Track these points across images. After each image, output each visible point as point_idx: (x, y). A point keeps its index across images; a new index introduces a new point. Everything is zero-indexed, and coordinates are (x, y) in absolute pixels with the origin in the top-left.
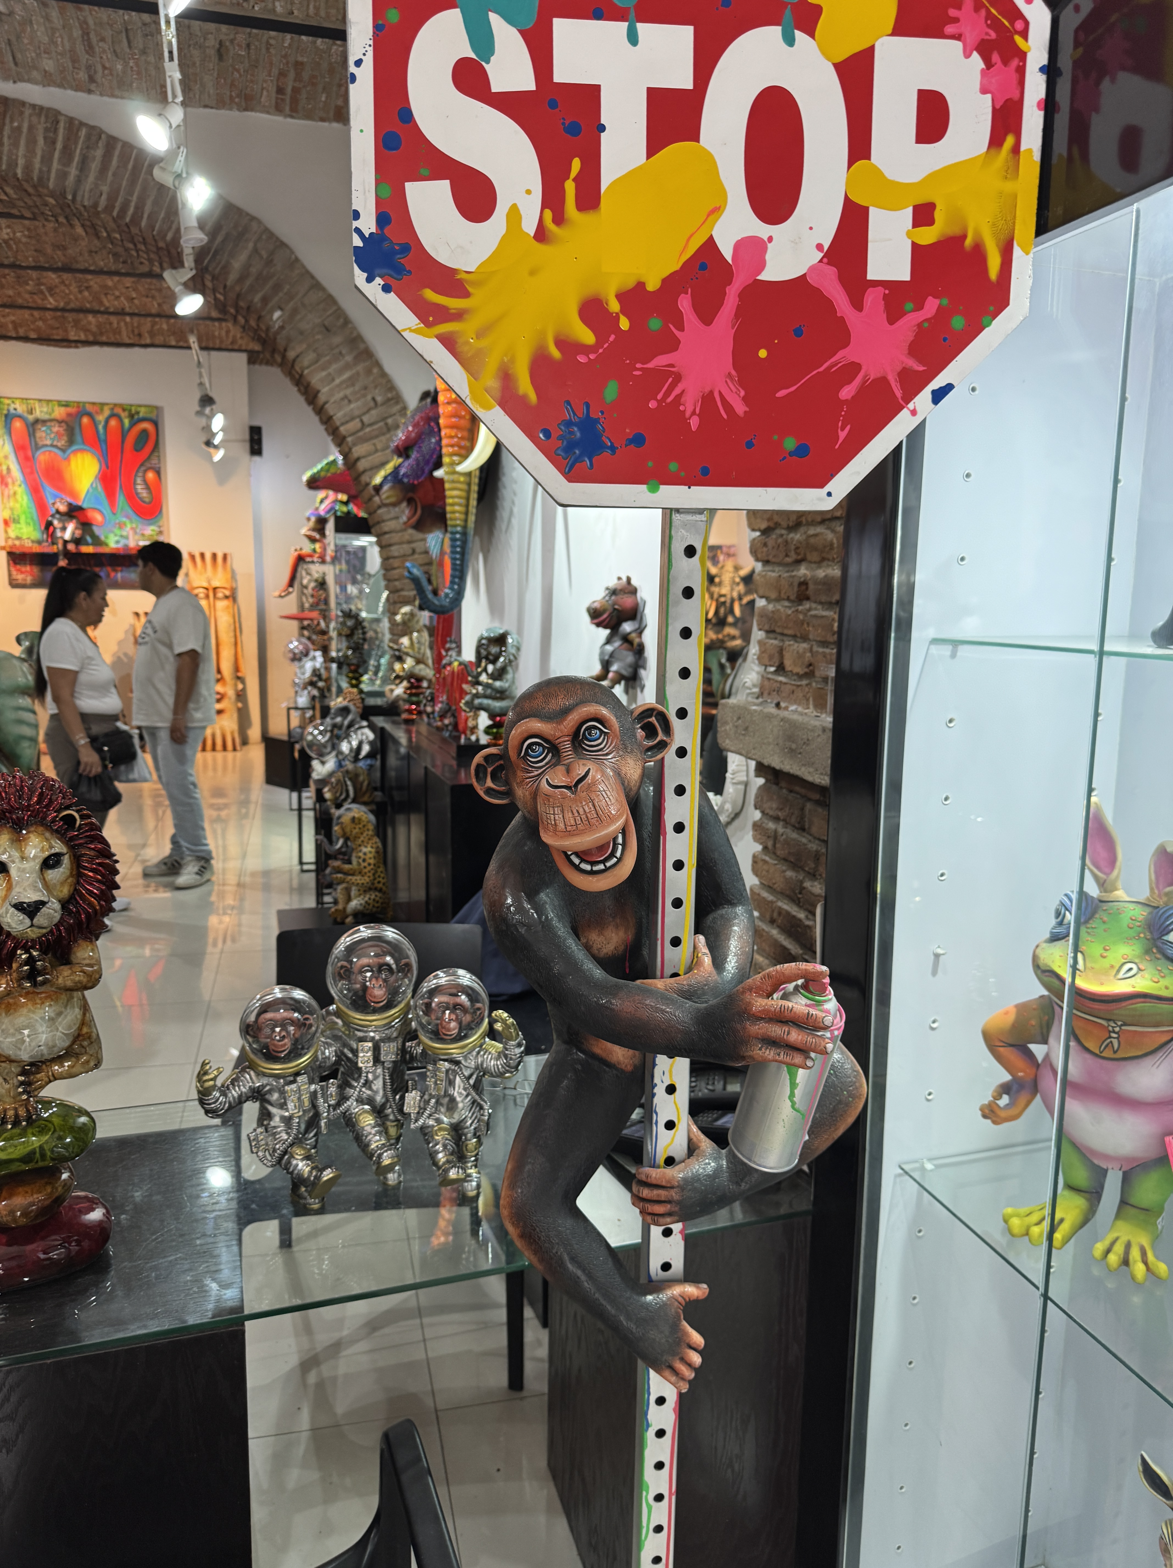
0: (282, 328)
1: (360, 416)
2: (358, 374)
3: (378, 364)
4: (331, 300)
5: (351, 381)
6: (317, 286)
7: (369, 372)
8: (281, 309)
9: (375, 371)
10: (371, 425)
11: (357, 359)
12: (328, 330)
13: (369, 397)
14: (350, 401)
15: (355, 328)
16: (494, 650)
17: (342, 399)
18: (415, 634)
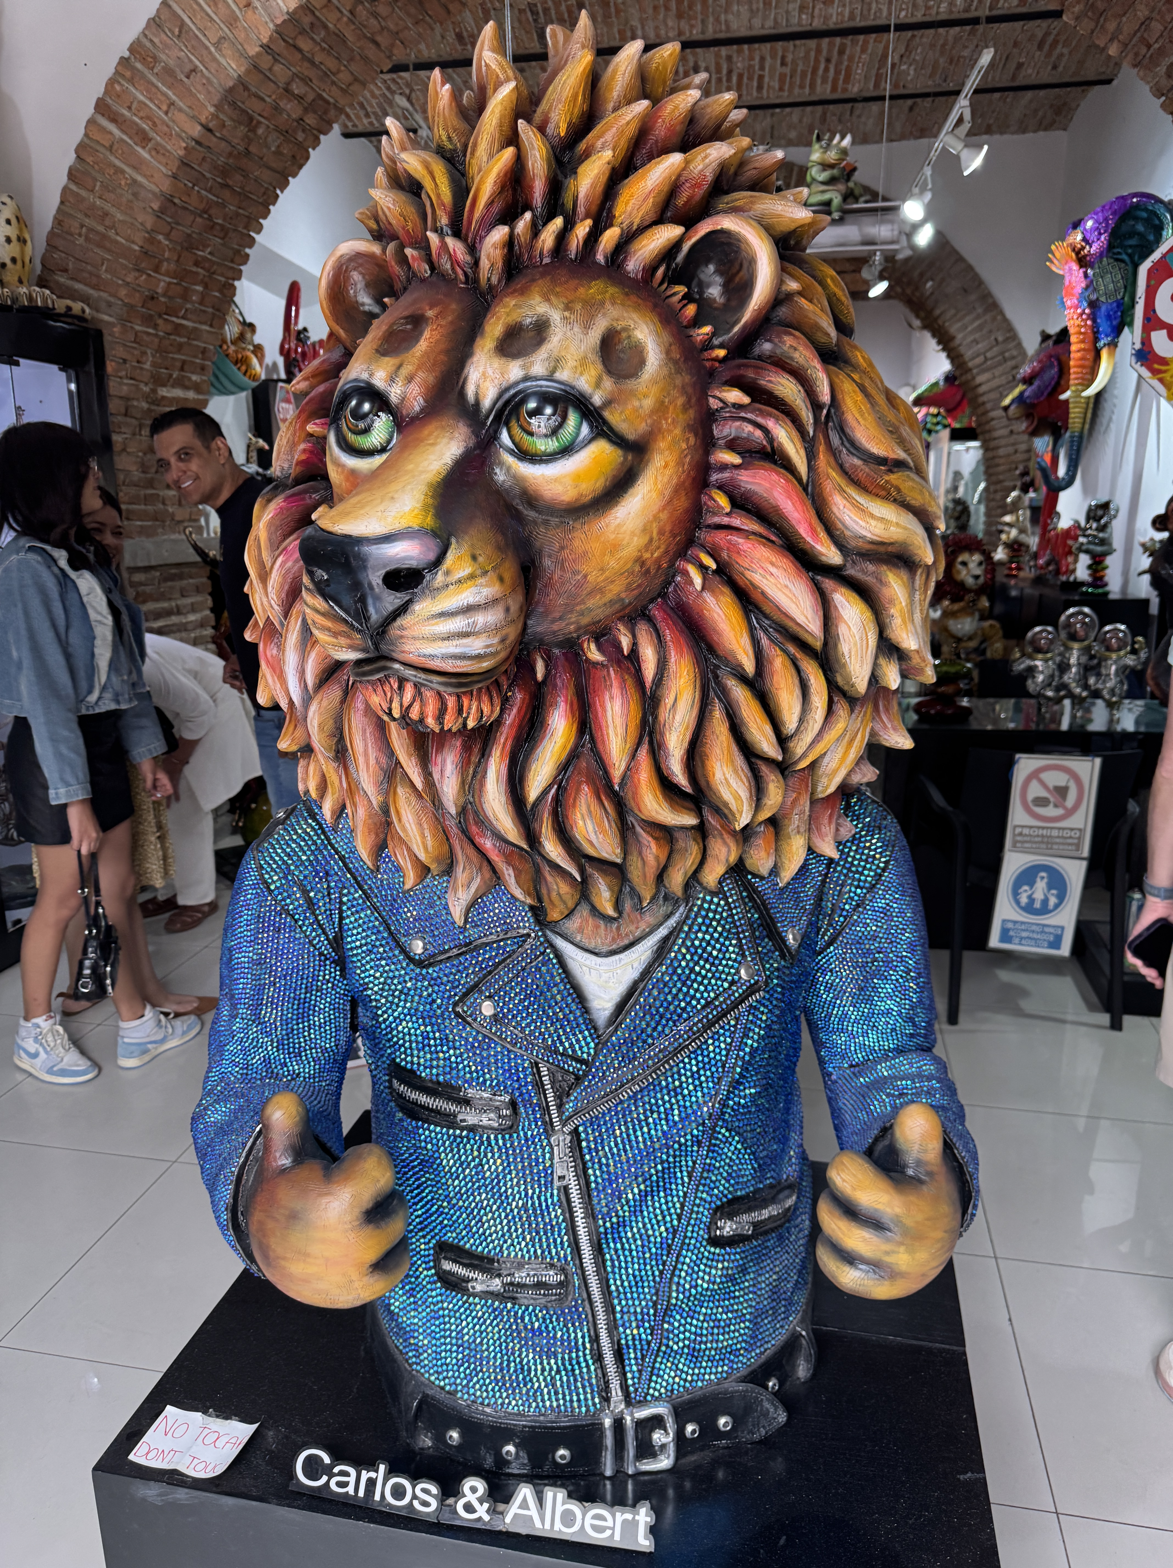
0: (932, 293)
1: (984, 354)
2: (986, 322)
3: (1002, 313)
4: (970, 268)
5: (980, 328)
6: (961, 259)
7: (994, 319)
8: (932, 279)
9: (999, 317)
10: (992, 358)
11: (986, 311)
12: (965, 291)
13: (993, 338)
14: (977, 343)
15: (986, 288)
16: (1100, 512)
17: (972, 342)
18: (1020, 512)
